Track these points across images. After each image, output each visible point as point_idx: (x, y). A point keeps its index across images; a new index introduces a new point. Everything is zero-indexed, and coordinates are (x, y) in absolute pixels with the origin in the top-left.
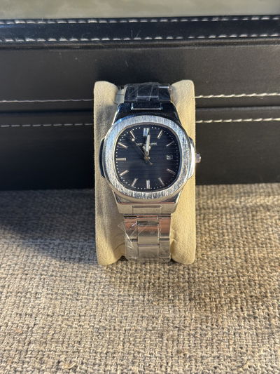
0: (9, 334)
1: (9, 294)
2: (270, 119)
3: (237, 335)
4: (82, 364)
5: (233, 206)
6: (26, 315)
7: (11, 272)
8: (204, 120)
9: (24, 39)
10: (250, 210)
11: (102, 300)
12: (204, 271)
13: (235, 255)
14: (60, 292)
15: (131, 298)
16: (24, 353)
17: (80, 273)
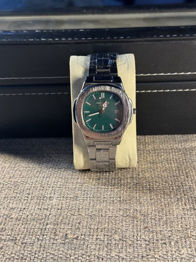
0: (34, 220)
1: (33, 198)
3: (183, 219)
5: (177, 148)
6: (44, 209)
7: (33, 185)
10: (188, 150)
11: (93, 200)
12: (159, 184)
13: (179, 174)
14: (65, 196)
15: (112, 199)
16: (43, 230)
17: (78, 186)
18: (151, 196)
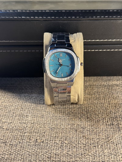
0: (17, 130)
1: (16, 116)
2: (117, 50)
3: (106, 131)
4: (46, 140)
5: (104, 85)
6: (23, 123)
7: (16, 108)
8: (91, 50)
9: (21, 17)
10: (110, 86)
11: (52, 118)
12: (92, 108)
13: (105, 102)
14: (36, 115)
15: (64, 117)
16: (23, 137)
17: (43, 109)
18: (87, 116)
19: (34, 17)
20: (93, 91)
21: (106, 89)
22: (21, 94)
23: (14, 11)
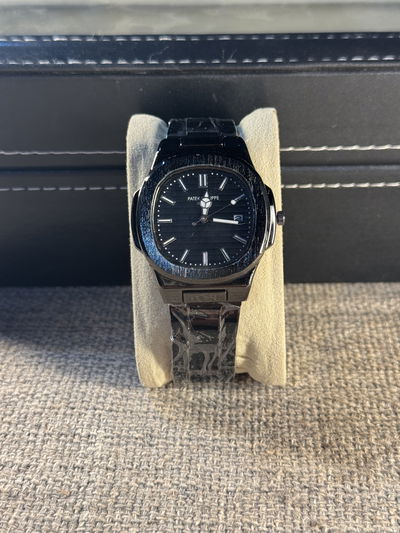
0: (50, 496)
1: (47, 437)
5: (379, 313)
6: (74, 468)
7: (49, 404)
8: (327, 183)
9: (65, 60)
11: (188, 446)
12: (342, 405)
13: (387, 380)
14: (124, 433)
15: (232, 444)
16: (72, 526)
17: (152, 407)
18: (323, 438)
19: (114, 60)
20: (341, 336)
21: (390, 328)
22: (67, 350)
23: (38, 38)
